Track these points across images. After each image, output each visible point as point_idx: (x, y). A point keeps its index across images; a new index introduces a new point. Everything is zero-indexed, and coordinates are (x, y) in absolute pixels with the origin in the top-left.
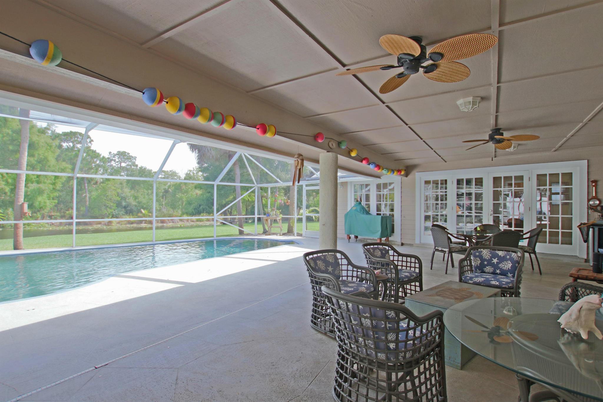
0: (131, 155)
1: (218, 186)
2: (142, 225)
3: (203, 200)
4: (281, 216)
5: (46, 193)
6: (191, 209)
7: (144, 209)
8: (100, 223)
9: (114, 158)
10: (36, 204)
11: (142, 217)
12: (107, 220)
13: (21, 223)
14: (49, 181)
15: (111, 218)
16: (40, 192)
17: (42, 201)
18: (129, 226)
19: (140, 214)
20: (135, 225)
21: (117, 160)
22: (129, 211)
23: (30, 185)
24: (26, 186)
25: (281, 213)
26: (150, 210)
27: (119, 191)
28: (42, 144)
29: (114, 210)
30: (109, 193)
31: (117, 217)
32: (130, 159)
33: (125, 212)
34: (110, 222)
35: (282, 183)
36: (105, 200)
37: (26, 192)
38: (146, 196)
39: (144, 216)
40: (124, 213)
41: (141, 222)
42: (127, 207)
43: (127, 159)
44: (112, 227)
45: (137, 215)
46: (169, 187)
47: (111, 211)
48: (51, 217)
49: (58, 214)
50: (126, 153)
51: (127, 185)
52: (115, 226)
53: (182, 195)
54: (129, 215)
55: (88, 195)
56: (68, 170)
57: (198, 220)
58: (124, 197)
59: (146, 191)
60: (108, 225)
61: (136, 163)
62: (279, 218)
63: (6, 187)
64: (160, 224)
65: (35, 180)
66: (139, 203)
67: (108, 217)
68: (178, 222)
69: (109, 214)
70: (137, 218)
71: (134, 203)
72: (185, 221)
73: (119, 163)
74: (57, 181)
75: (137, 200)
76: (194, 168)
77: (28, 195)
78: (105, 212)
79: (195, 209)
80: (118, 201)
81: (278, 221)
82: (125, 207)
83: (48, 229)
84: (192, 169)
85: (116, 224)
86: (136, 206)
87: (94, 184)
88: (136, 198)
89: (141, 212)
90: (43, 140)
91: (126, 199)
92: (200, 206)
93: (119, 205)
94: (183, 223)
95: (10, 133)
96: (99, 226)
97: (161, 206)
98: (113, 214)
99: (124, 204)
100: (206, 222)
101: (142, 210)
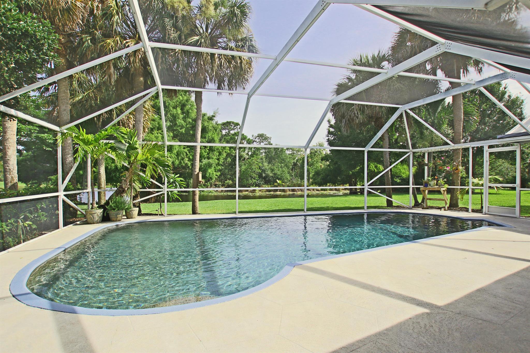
0: (267, 136)
1: (369, 152)
2: (277, 192)
3: (330, 171)
4: (446, 186)
5: (213, 167)
6: (319, 179)
7: (279, 179)
8: (247, 191)
9: (255, 140)
10: (208, 175)
11: (277, 187)
12: (252, 188)
13: (197, 190)
14: (215, 157)
15: (255, 187)
16: (210, 165)
17: (211, 173)
18: (268, 193)
19: (276, 184)
20: (272, 193)
21: (257, 141)
22: (267, 181)
23: (203, 160)
24: (200, 161)
25: (446, 183)
26: (283, 180)
27: (260, 165)
28: (211, 128)
29: (257, 181)
30: (254, 167)
31: (259, 187)
32: (267, 139)
34: (254, 191)
35: (453, 144)
36: (251, 172)
37: (201, 166)
38: (280, 169)
39: (279, 185)
40: (264, 183)
41: (276, 190)
42: (267, 178)
43: (264, 139)
44: (256, 194)
45: (273, 184)
46: (297, 160)
47: (255, 181)
48: (216, 186)
49: (220, 183)
50: (264, 134)
51: (266, 160)
52: (258, 194)
53: (309, 167)
54: (268, 184)
56: (227, 148)
57: (322, 190)
59: (279, 165)
60: (253, 193)
61: (271, 143)
62: (444, 189)
63: (189, 162)
64: (291, 192)
65: (206, 156)
66: (275, 174)
67: (253, 186)
69: (254, 184)
70: (273, 187)
71: (271, 175)
72: (311, 190)
73: (259, 143)
74: (220, 157)
75: (273, 172)
77: (202, 168)
78: (250, 182)
79: (323, 179)
80: (259, 173)
81: (442, 192)
82: (265, 178)
83: (214, 194)
85: (258, 192)
86: (272, 176)
87: (243, 160)
88: (272, 170)
89: (277, 182)
90: (211, 125)
91: (265, 171)
92: (327, 176)
93: (260, 176)
94: (310, 192)
95: (191, 121)
96: (247, 192)
97: (291, 177)
98: (256, 184)
99: (264, 175)
100: (329, 191)
101: (277, 180)
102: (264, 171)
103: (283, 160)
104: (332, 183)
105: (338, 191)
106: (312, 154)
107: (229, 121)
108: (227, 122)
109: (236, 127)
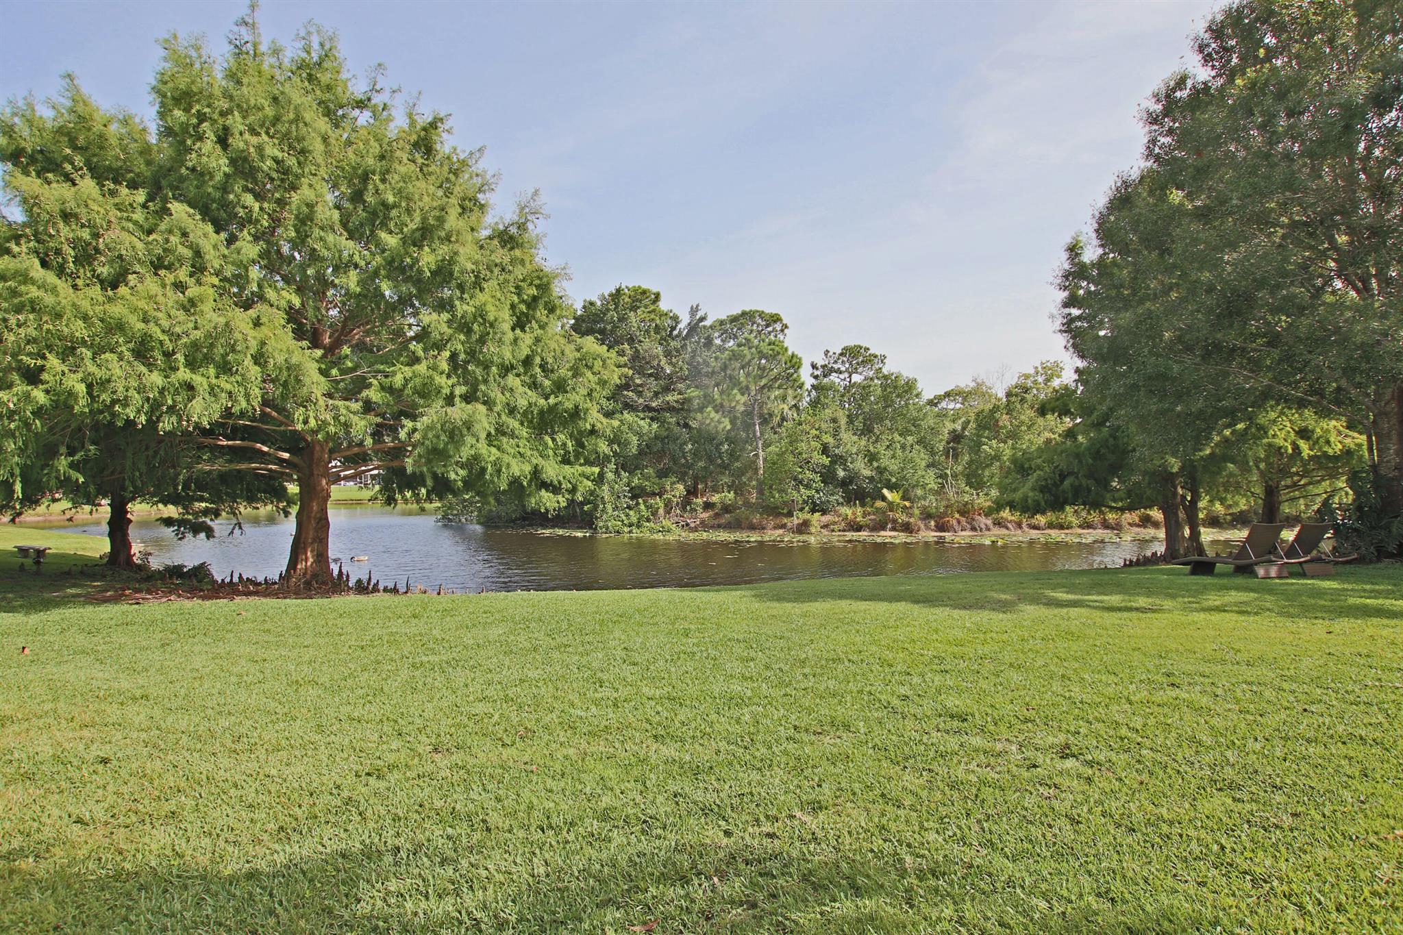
0: (873, 352)
2: (883, 533)
3: (1077, 456)
6: (1027, 489)
7: (891, 487)
15: (809, 513)
18: (851, 534)
20: (866, 534)
21: (843, 369)
22: (853, 494)
27: (828, 439)
29: (817, 492)
30: (803, 446)
31: (823, 512)
32: (871, 361)
33: (843, 497)
34: (805, 525)
36: (795, 464)
38: (901, 453)
39: (890, 508)
40: (841, 500)
41: (882, 527)
42: (851, 482)
43: (865, 362)
44: (808, 537)
45: (872, 506)
46: (966, 424)
47: (808, 493)
50: (861, 348)
51: (849, 422)
52: (816, 535)
53: (1002, 445)
54: (855, 504)
55: (761, 454)
58: (841, 457)
59: (897, 437)
60: (800, 532)
61: (885, 371)
66: (881, 471)
67: (801, 510)
68: (988, 529)
69: (805, 502)
70: (873, 515)
71: (867, 473)
72: (1009, 525)
73: (847, 375)
75: (875, 464)
76: (1036, 368)
78: (794, 496)
79: (1043, 489)
80: (824, 466)
82: (844, 483)
83: (675, 537)
84: (1032, 371)
85: (819, 529)
86: (871, 479)
87: (776, 426)
88: (872, 457)
89: (884, 498)
91: (845, 461)
92: (1063, 477)
93: (828, 477)
96: (780, 531)
97: (940, 481)
98: (814, 503)
99: (841, 474)
100: (1080, 531)
101: (885, 491)
102: (838, 460)
103: (915, 422)
104: (1084, 504)
105: (1113, 529)
106: (1013, 399)
107: (747, 309)
108: (744, 314)
109: (770, 329)
